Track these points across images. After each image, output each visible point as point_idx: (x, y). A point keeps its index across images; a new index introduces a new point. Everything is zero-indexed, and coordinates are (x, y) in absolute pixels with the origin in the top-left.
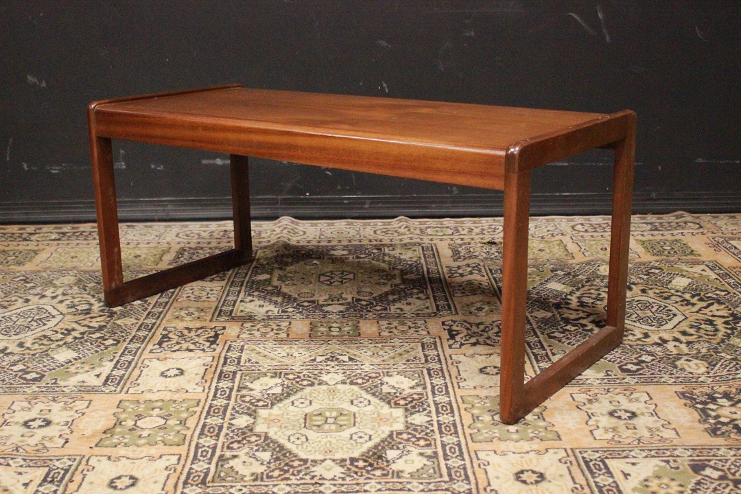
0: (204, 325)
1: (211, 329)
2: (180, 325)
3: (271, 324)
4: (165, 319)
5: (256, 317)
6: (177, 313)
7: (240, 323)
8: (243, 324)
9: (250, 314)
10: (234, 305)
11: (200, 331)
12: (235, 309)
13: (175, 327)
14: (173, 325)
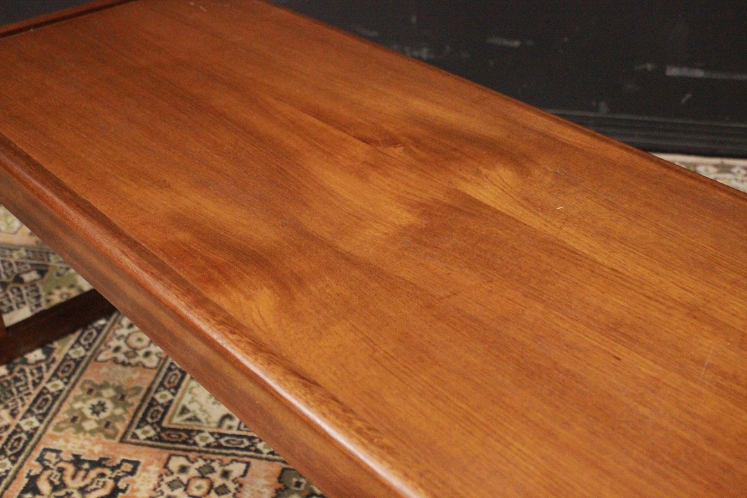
0: (108, 453)
1: (113, 469)
2: (70, 446)
3: (215, 465)
4: (56, 421)
5: (197, 438)
6: (77, 405)
7: (165, 455)
8: (169, 459)
9: (193, 425)
10: (177, 387)
11: (93, 474)
12: (176, 399)
13: (58, 452)
14: (58, 444)
